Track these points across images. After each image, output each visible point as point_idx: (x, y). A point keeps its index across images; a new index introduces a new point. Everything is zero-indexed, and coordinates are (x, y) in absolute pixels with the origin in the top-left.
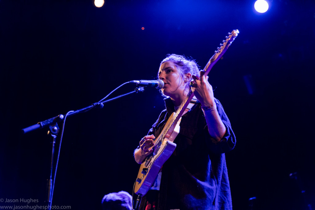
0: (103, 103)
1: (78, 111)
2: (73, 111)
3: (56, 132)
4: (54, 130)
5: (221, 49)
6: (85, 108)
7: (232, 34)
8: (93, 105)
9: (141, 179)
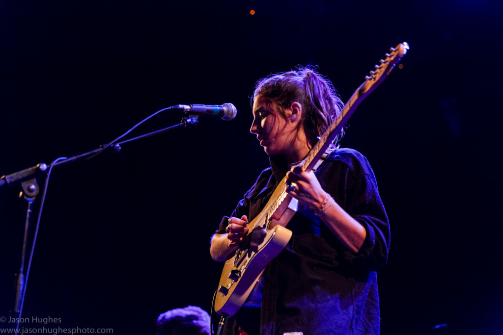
0: (120, 145)
1: (75, 158)
2: (65, 158)
3: (34, 194)
4: (31, 191)
5: (378, 75)
6: (88, 153)
7: (397, 50)
8: (102, 147)
9: (228, 288)
